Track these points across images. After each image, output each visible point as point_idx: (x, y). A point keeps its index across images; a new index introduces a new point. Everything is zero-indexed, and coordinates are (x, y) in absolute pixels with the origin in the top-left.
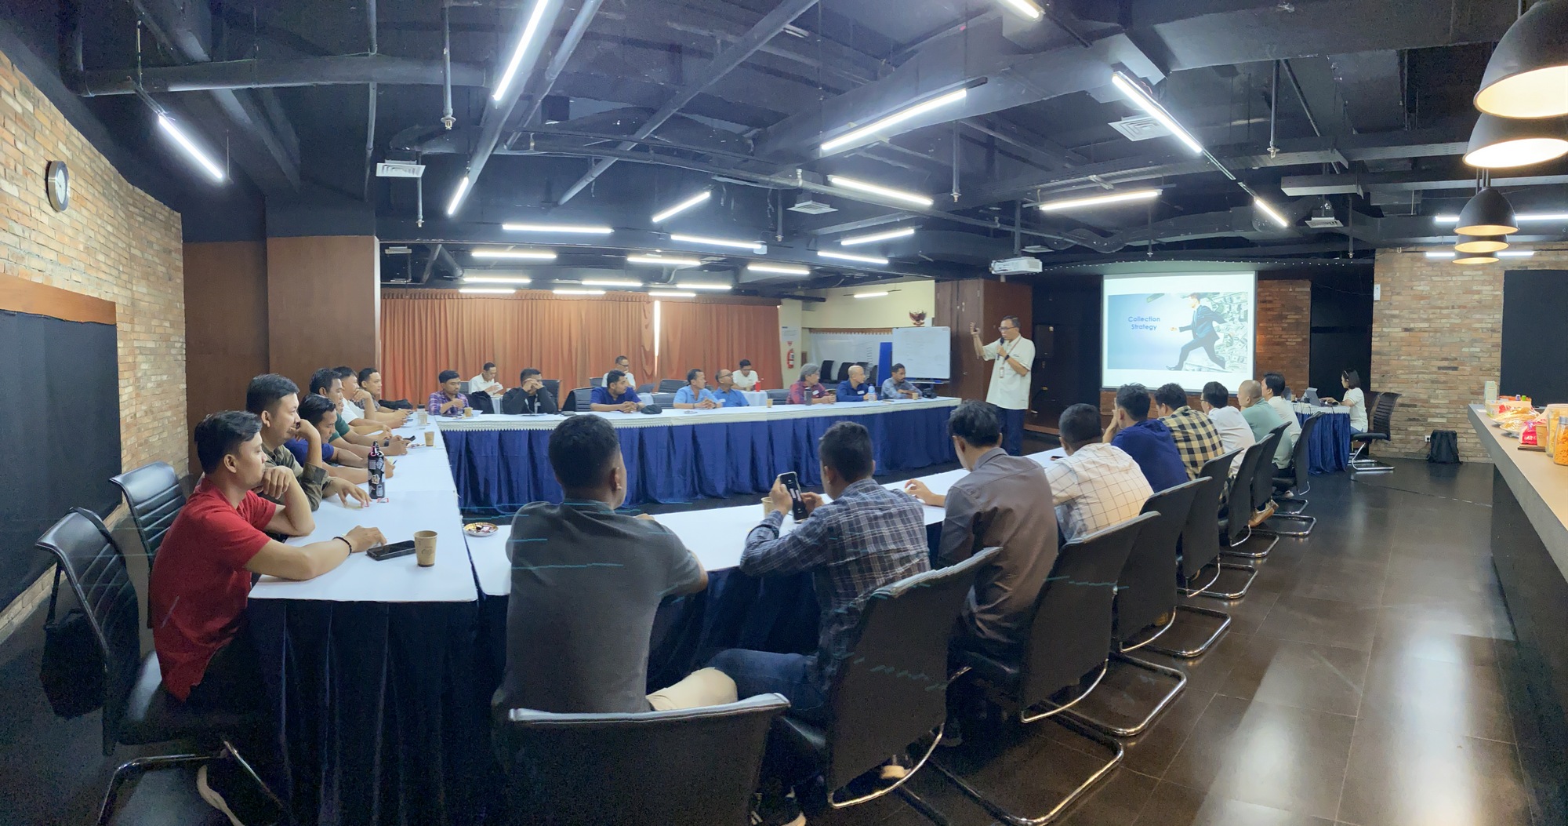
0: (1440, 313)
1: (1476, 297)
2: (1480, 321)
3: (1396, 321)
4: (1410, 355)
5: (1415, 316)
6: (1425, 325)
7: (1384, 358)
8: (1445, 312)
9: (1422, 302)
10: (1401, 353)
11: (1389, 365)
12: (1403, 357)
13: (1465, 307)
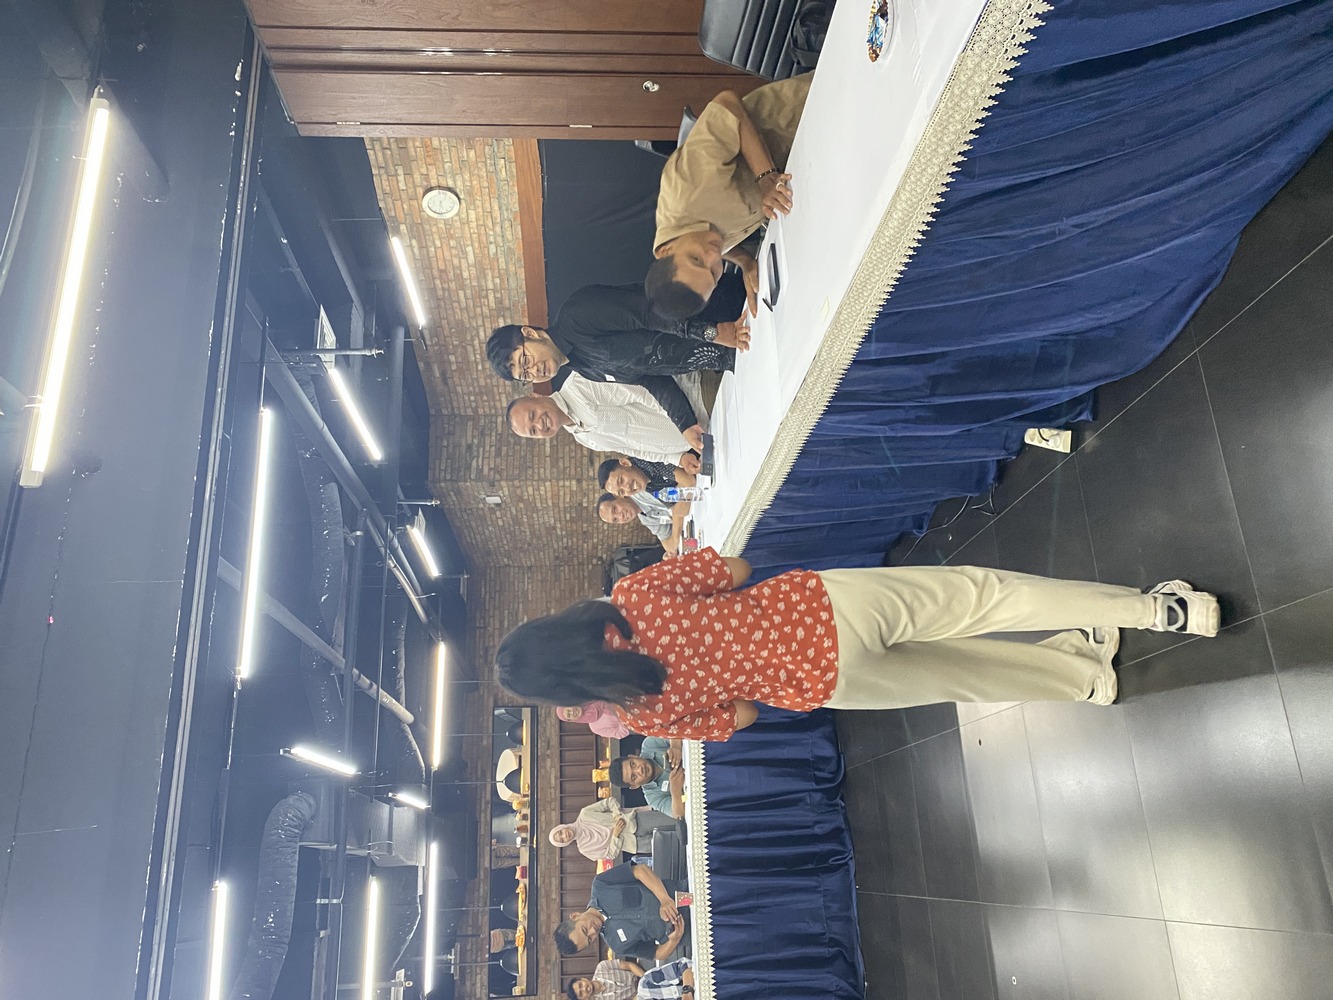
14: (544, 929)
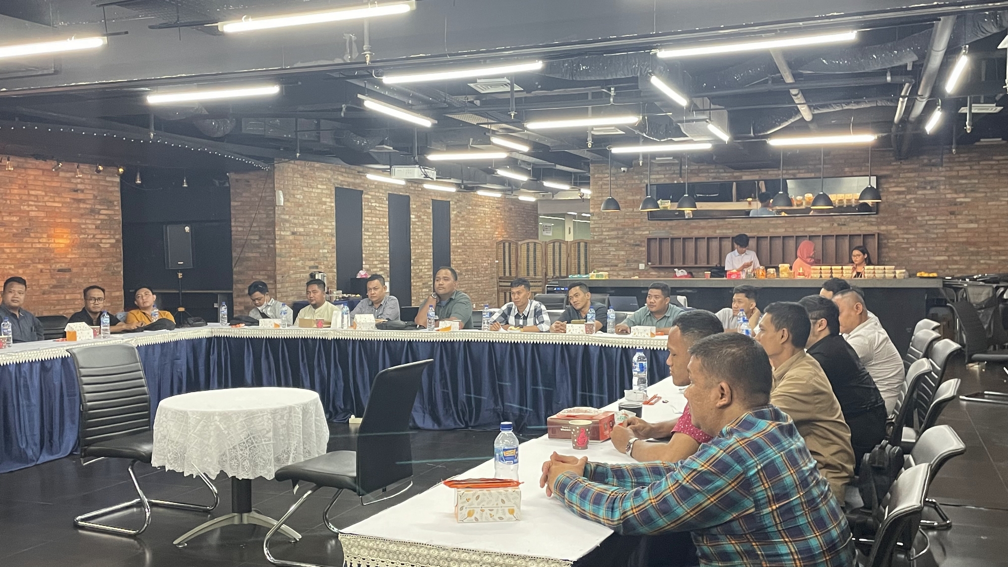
0: (309, 220)
1: (324, 207)
2: (326, 227)
3: (288, 225)
4: (295, 256)
5: (296, 221)
6: (301, 230)
7: (283, 259)
8: (311, 218)
9: (300, 209)
10: (291, 254)
11: (285, 266)
12: (292, 259)
13: (319, 215)
14: (694, 224)
